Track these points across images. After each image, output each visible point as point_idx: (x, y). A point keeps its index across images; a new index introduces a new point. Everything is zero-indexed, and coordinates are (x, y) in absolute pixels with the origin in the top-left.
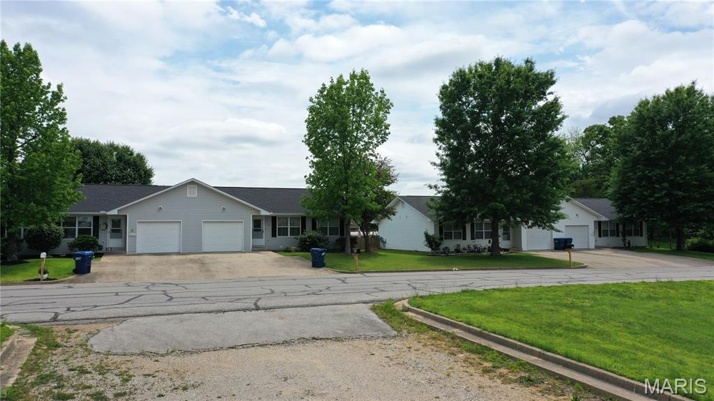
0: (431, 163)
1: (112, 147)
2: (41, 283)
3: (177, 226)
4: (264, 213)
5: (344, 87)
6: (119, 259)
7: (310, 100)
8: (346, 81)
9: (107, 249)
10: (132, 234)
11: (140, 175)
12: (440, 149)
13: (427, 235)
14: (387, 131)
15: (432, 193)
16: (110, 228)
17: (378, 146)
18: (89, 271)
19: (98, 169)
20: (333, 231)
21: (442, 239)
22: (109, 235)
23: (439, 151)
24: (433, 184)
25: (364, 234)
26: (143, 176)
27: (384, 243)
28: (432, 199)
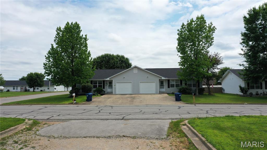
0: (239, 54)
1: (118, 56)
2: (73, 104)
3: (130, 84)
4: (163, 78)
5: (193, 23)
6: (107, 96)
7: (178, 30)
8: (194, 20)
9: (107, 92)
10: (114, 87)
11: (127, 65)
12: (243, 47)
13: (240, 87)
14: (213, 40)
15: (242, 68)
16: (108, 85)
17: (209, 47)
18: (91, 101)
19: (112, 64)
20: (194, 86)
21: (249, 89)
22: (108, 87)
23: (242, 48)
24: (241, 64)
25: (208, 86)
26: (128, 66)
27: (224, 90)
28: (242, 70)
